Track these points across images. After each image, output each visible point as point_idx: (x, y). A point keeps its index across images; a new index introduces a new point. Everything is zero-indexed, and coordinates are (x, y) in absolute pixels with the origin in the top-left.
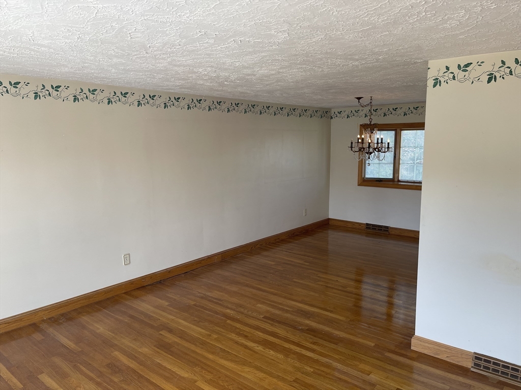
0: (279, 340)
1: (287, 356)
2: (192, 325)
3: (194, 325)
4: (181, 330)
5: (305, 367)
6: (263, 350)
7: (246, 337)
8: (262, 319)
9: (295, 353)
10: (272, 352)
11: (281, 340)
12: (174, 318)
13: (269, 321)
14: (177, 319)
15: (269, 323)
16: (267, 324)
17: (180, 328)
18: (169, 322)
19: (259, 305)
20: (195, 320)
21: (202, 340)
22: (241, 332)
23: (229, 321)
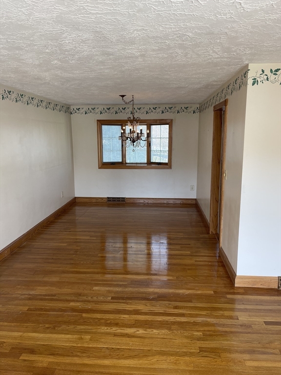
0: (148, 316)
1: (170, 329)
2: (51, 335)
3: (51, 333)
4: (44, 345)
5: (194, 333)
6: (146, 332)
7: (117, 325)
8: (112, 301)
9: (174, 323)
10: (155, 331)
11: (150, 315)
12: (20, 334)
13: (121, 301)
14: (26, 334)
15: (123, 303)
16: (122, 304)
17: (39, 343)
18: (19, 341)
19: (96, 288)
20: (48, 328)
21: (78, 347)
22: (107, 322)
23: (84, 315)
